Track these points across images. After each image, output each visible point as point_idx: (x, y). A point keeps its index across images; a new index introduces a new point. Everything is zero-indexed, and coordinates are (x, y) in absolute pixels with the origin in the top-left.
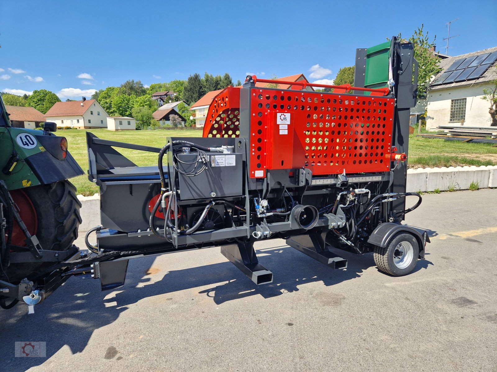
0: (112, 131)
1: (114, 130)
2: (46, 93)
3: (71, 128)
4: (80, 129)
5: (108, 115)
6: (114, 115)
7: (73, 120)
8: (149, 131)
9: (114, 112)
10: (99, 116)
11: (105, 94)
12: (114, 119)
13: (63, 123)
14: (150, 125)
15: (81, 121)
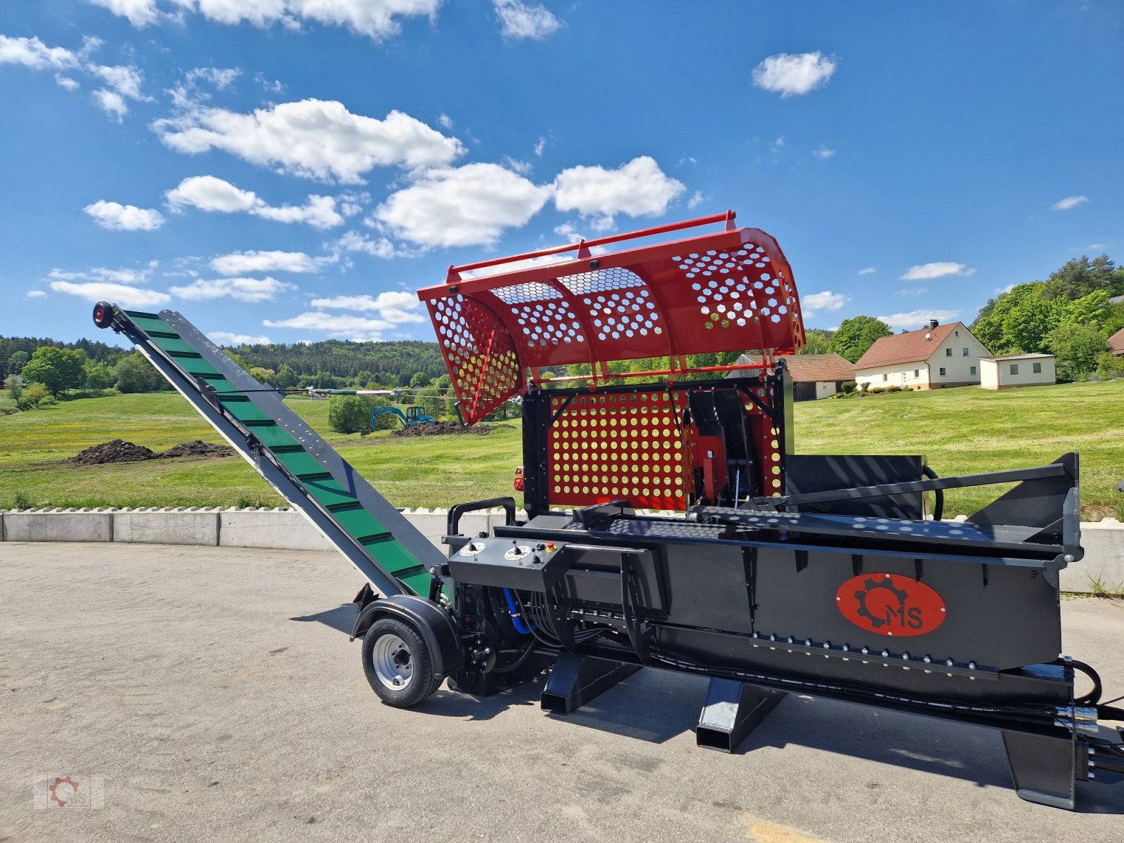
0: (990, 391)
1: (996, 388)
2: (863, 321)
3: (900, 390)
4: (920, 390)
5: (990, 354)
6: (1007, 352)
7: (907, 373)
8: (1093, 384)
9: (1008, 343)
10: (966, 358)
11: (1008, 302)
12: (997, 361)
13: (885, 378)
14: (1095, 370)
15: (924, 373)
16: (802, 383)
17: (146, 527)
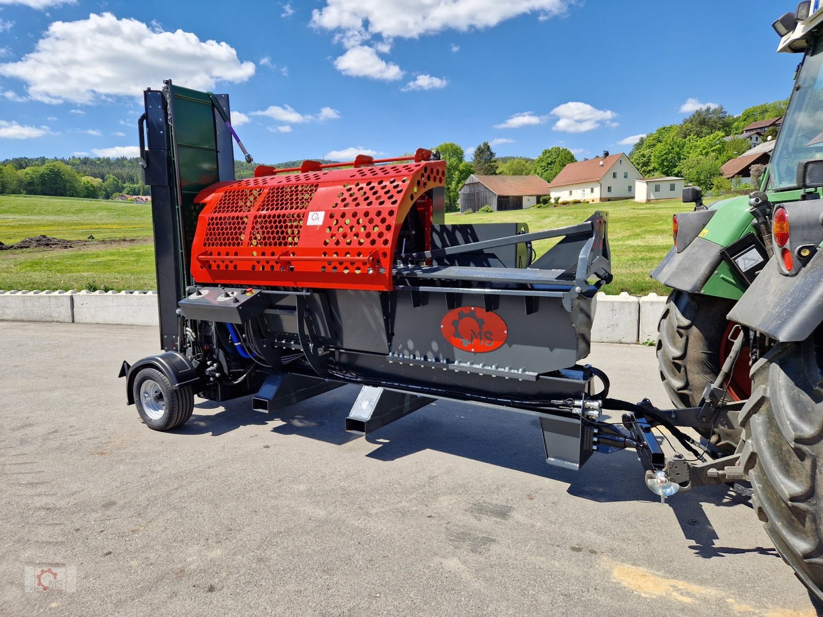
0: (641, 204)
1: (645, 202)
2: (558, 151)
3: (580, 202)
4: (593, 202)
5: (642, 177)
6: (653, 175)
7: (585, 190)
8: (709, 199)
9: (654, 169)
10: (626, 179)
11: (653, 140)
12: (647, 182)
13: (571, 194)
14: (711, 189)
15: (597, 190)
16: (513, 196)
17: (6, 307)
